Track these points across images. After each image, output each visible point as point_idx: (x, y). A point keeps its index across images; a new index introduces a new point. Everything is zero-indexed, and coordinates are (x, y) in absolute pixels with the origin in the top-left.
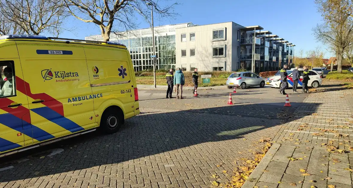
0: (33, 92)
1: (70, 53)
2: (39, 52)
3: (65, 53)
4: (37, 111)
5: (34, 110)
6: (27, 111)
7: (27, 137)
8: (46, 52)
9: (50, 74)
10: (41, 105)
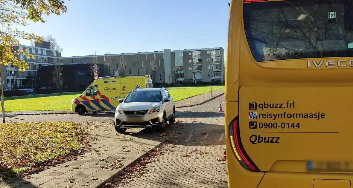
0: (101, 95)
1: (115, 81)
2: (105, 82)
3: (113, 81)
4: (102, 100)
5: (100, 100)
6: (99, 100)
7: (98, 108)
8: (107, 82)
9: (107, 89)
10: (103, 99)
